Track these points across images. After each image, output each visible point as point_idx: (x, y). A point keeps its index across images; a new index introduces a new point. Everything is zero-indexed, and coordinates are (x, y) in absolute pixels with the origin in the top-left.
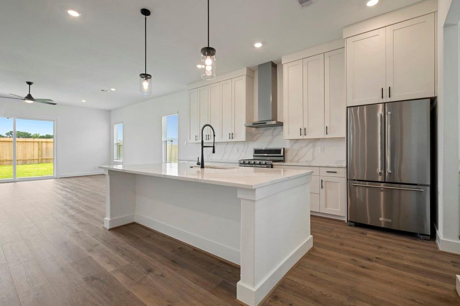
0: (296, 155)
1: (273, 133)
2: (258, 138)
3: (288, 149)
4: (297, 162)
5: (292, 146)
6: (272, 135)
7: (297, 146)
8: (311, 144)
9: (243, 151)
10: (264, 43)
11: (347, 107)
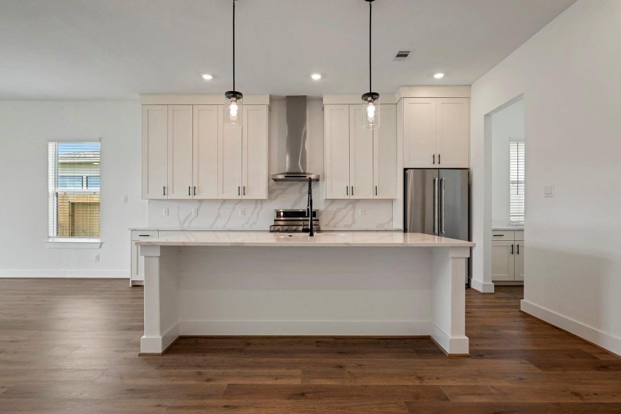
0: (333, 218)
1: (301, 190)
2: (278, 196)
3: (323, 211)
4: (334, 227)
5: (327, 208)
6: (301, 193)
7: (333, 208)
8: (351, 206)
9: (253, 214)
10: (323, 76)
11: (405, 170)
